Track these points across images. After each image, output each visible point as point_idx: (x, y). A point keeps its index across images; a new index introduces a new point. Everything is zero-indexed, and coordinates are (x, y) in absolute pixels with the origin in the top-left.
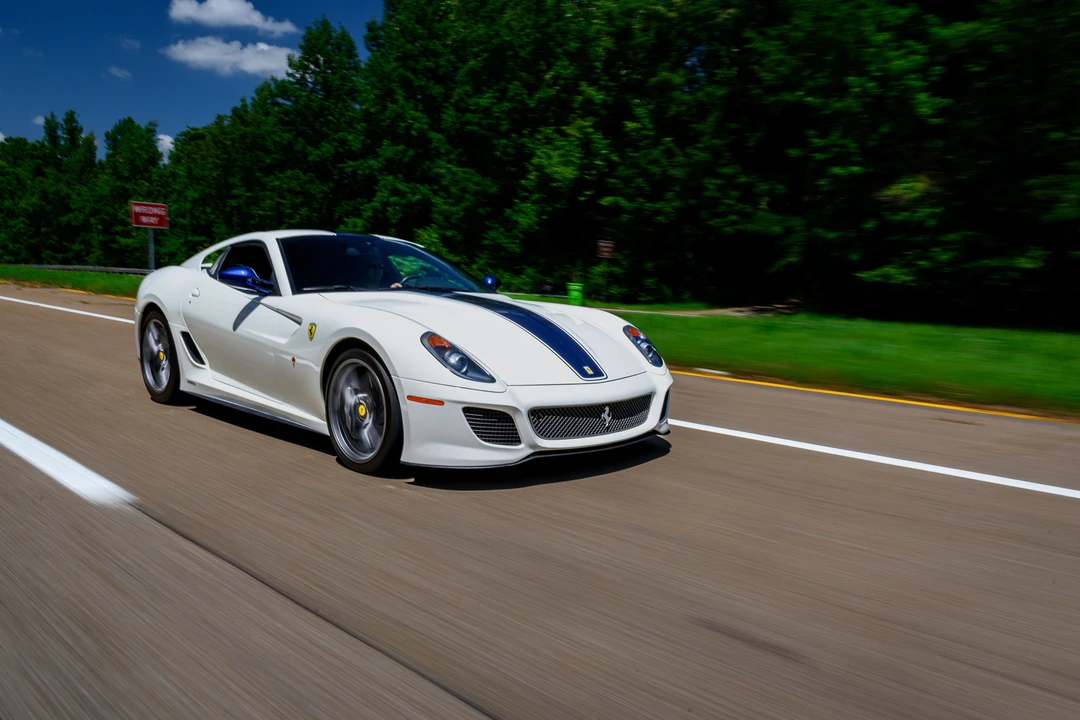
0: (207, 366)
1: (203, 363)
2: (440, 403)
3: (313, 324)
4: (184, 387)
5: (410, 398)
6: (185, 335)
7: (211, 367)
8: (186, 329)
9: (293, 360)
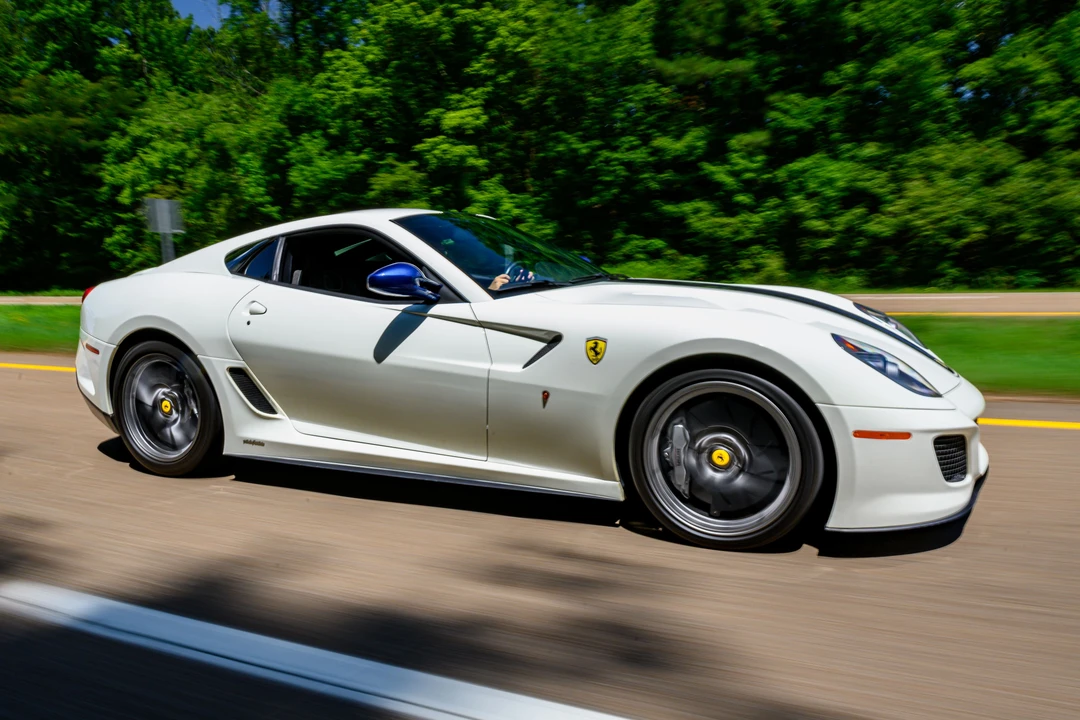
0: (281, 414)
1: (273, 411)
2: (906, 435)
3: (596, 340)
4: (231, 448)
5: (859, 434)
6: (237, 373)
7: (292, 414)
8: (239, 363)
9: (546, 396)
